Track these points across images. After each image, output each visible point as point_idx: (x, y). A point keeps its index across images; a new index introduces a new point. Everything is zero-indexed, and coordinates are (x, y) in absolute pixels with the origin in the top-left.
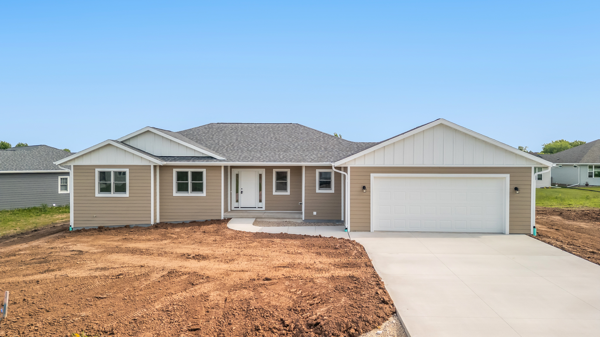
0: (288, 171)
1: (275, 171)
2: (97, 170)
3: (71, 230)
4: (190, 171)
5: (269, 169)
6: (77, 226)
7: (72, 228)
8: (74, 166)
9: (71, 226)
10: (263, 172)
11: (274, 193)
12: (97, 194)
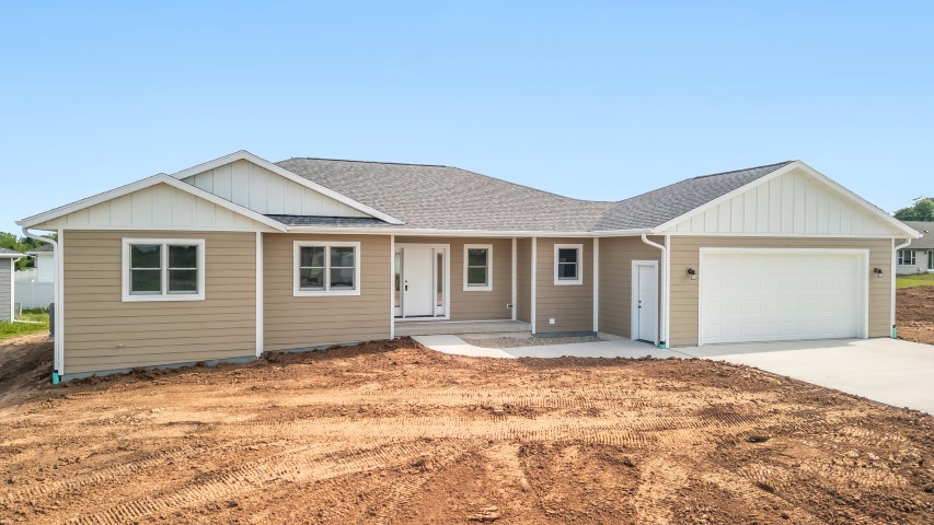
0: (490, 248)
1: (467, 247)
2: (127, 243)
3: (56, 381)
4: (328, 245)
5: (456, 243)
6: (70, 370)
7: (60, 377)
8: (65, 232)
9: (57, 372)
10: (446, 249)
11: (466, 288)
12: (127, 296)
